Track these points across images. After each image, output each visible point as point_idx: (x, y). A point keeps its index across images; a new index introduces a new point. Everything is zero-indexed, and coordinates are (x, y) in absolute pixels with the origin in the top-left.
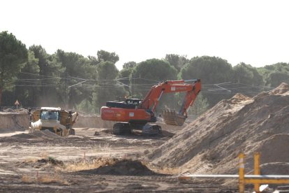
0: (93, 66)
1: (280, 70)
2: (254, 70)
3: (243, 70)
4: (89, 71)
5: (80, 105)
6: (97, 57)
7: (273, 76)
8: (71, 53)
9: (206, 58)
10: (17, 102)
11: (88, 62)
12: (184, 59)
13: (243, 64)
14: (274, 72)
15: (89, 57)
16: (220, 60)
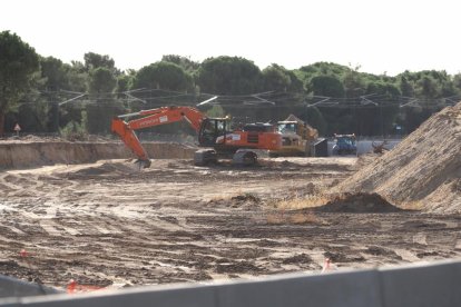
0: (80, 75)
1: (325, 72)
2: (290, 73)
3: (275, 73)
4: (76, 81)
5: (66, 129)
6: (83, 62)
7: (315, 80)
8: (51, 58)
9: (225, 59)
10: (18, 127)
11: (73, 70)
12: (187, 61)
13: (275, 65)
14: (316, 75)
15: (73, 62)
16: (245, 61)
